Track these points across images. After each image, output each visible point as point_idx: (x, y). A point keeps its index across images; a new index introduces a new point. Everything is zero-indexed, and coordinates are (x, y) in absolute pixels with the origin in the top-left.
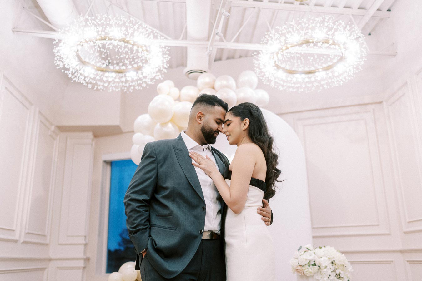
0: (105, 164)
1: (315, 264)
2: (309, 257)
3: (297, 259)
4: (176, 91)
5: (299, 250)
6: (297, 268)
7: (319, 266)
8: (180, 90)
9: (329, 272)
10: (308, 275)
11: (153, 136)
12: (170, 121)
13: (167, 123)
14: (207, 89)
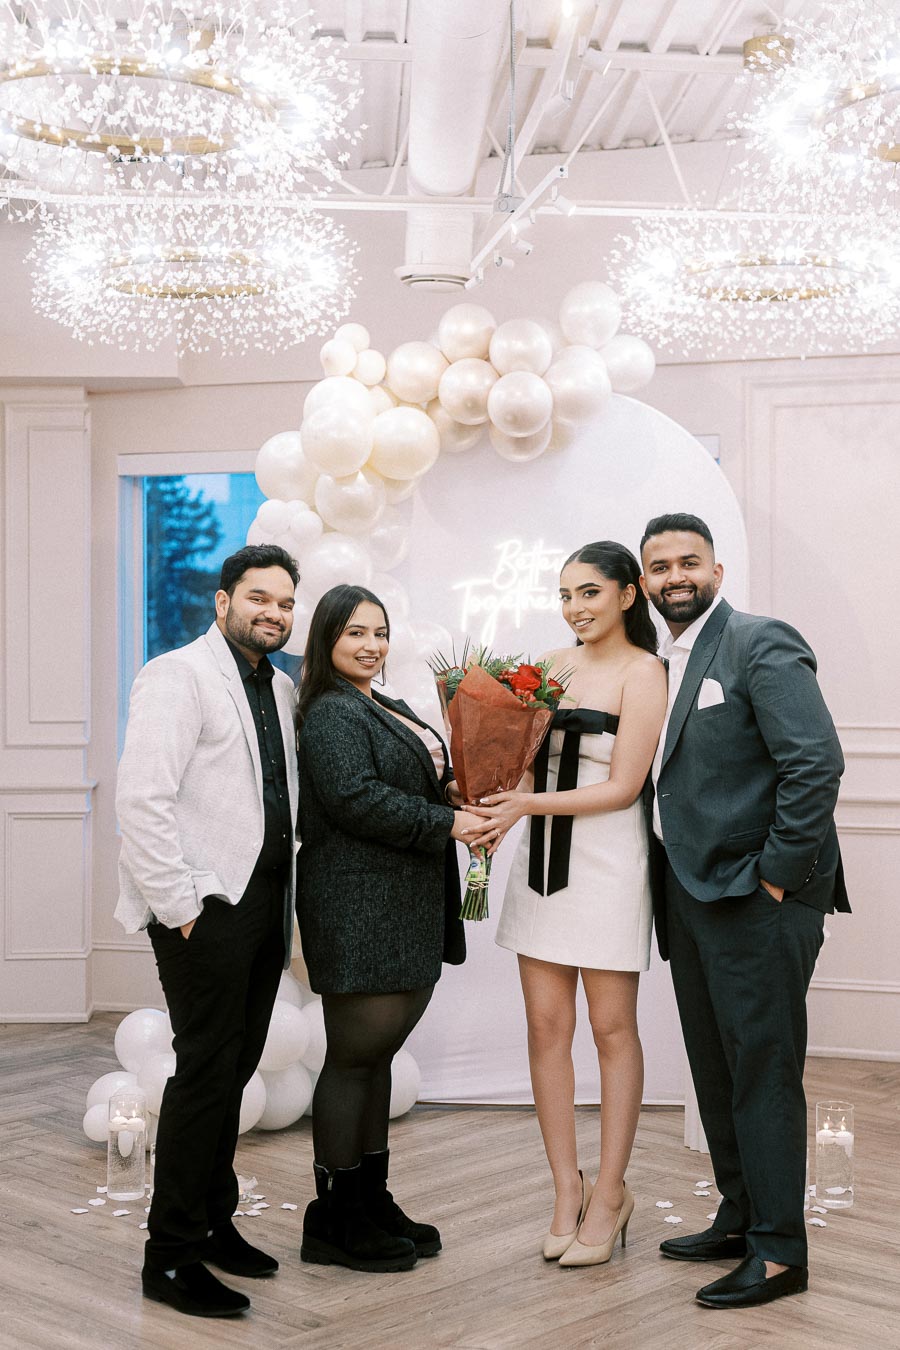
0: (128, 486)
4: (373, 364)
8: (387, 357)
11: (313, 509)
12: (362, 469)
13: (353, 475)
14: (470, 361)
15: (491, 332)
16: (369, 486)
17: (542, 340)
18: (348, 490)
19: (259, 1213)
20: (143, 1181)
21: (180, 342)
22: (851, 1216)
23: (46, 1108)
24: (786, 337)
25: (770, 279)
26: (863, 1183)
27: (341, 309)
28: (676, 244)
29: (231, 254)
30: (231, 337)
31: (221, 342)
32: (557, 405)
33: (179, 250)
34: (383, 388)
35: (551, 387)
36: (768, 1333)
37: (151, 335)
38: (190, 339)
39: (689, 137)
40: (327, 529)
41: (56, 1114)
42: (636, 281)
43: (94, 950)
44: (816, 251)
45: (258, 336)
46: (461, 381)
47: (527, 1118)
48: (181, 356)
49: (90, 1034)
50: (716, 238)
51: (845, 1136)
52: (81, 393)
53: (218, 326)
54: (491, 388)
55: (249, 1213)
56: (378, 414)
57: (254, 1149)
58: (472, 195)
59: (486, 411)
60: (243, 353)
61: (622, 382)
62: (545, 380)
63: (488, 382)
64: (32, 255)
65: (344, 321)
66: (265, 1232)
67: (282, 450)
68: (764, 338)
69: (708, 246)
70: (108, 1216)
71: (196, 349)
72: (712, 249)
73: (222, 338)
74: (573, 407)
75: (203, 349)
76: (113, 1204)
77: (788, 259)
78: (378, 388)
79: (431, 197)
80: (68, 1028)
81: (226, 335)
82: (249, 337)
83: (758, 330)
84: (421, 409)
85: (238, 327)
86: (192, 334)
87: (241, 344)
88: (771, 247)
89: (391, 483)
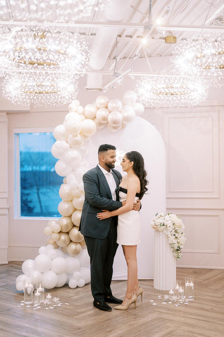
0: (16, 136)
1: (164, 225)
2: (161, 221)
3: (154, 221)
4: (81, 109)
5: (156, 215)
6: (154, 226)
7: (166, 226)
8: (84, 107)
9: (171, 230)
10: (160, 230)
11: (67, 142)
12: (79, 134)
13: (77, 135)
14: (103, 109)
15: (108, 102)
16: (80, 137)
17: (120, 104)
18: (76, 138)
19: (60, 306)
20: (32, 299)
21: (35, 104)
22: (193, 302)
23: (4, 284)
24: (174, 103)
25: (172, 91)
26: (195, 295)
27: (74, 97)
28: (151, 82)
29: (51, 85)
30: (47, 102)
31: (45, 104)
32: (123, 119)
33: (39, 84)
34: (83, 114)
35: (122, 115)
36: (180, 327)
37: (28, 102)
38: (37, 103)
39: (149, 56)
40: (71, 147)
41: (6, 285)
42: (141, 91)
43: (9, 246)
44: (183, 85)
45: (54, 102)
46: (101, 113)
47: (117, 283)
48: (36, 107)
49: (9, 266)
50: (160, 82)
51: (192, 284)
52: (6, 114)
53: (44, 100)
54: (108, 115)
55: (58, 306)
56: (82, 121)
57: (55, 291)
58: (102, 70)
59: (107, 120)
60: (50, 106)
61: (138, 113)
62: (121, 113)
63: (107, 113)
64: (3, 84)
65: (75, 99)
66: (63, 309)
67: (60, 129)
68: (169, 103)
69: (159, 84)
70: (25, 307)
71: (39, 105)
72: (160, 85)
73: (45, 103)
74: (127, 119)
75: (41, 105)
76: (26, 305)
77: (177, 87)
78: (82, 115)
79: (94, 71)
80: (3, 265)
81: (46, 102)
82: (51, 103)
83: (168, 101)
84: (91, 119)
85: (49, 100)
86: (38, 102)
87: (50, 104)
88: (173, 84)
89: (85, 137)
